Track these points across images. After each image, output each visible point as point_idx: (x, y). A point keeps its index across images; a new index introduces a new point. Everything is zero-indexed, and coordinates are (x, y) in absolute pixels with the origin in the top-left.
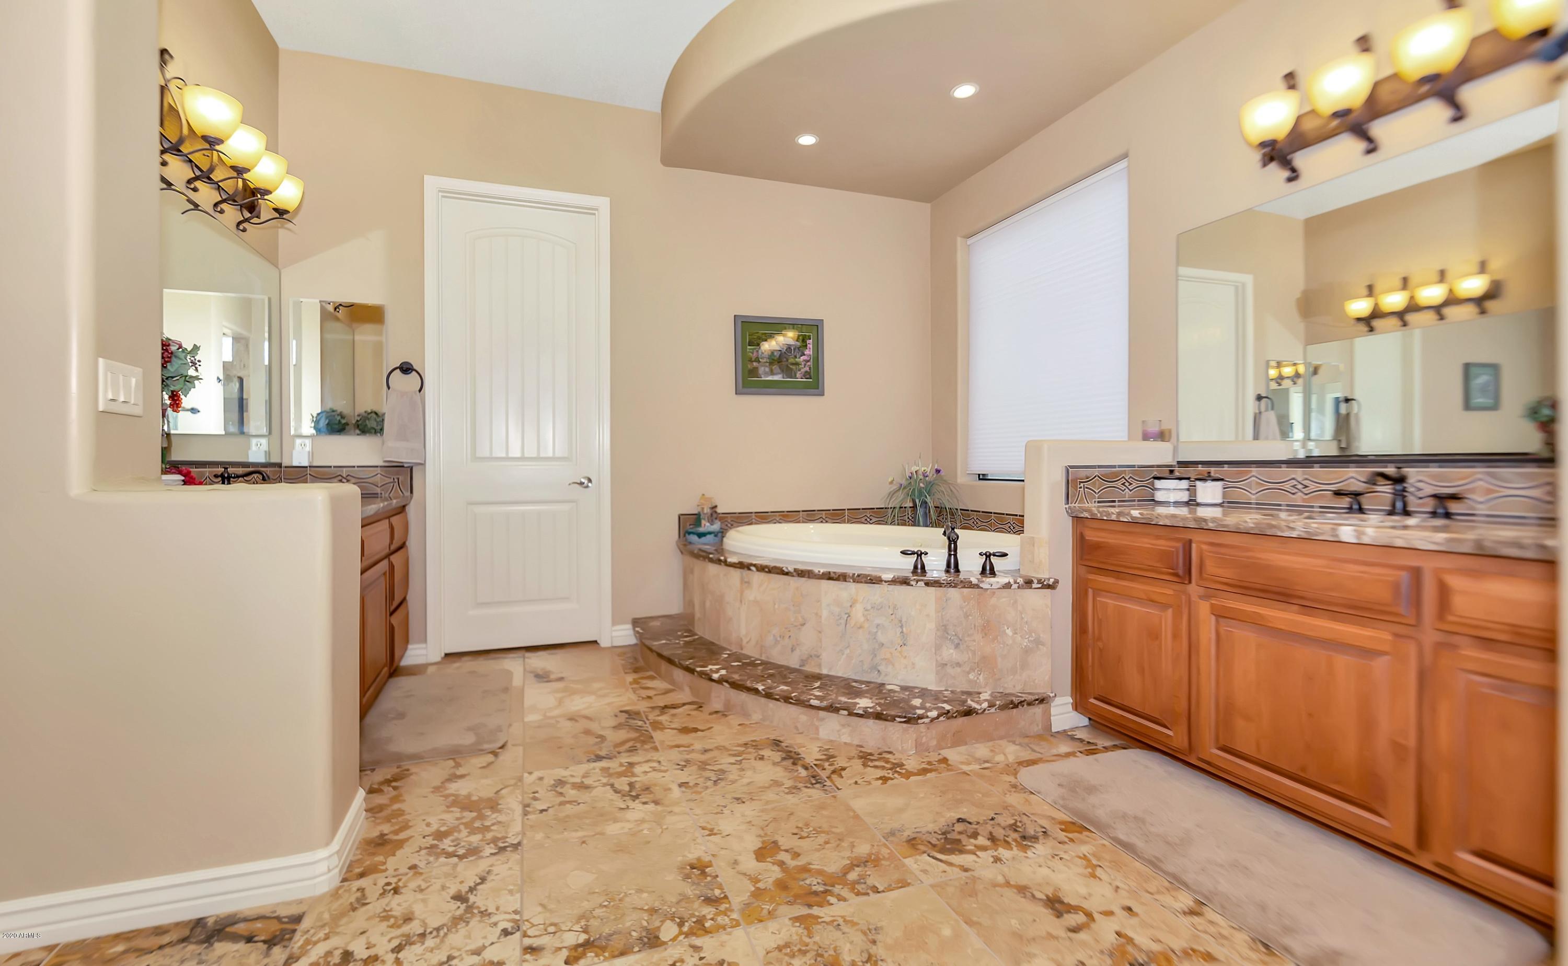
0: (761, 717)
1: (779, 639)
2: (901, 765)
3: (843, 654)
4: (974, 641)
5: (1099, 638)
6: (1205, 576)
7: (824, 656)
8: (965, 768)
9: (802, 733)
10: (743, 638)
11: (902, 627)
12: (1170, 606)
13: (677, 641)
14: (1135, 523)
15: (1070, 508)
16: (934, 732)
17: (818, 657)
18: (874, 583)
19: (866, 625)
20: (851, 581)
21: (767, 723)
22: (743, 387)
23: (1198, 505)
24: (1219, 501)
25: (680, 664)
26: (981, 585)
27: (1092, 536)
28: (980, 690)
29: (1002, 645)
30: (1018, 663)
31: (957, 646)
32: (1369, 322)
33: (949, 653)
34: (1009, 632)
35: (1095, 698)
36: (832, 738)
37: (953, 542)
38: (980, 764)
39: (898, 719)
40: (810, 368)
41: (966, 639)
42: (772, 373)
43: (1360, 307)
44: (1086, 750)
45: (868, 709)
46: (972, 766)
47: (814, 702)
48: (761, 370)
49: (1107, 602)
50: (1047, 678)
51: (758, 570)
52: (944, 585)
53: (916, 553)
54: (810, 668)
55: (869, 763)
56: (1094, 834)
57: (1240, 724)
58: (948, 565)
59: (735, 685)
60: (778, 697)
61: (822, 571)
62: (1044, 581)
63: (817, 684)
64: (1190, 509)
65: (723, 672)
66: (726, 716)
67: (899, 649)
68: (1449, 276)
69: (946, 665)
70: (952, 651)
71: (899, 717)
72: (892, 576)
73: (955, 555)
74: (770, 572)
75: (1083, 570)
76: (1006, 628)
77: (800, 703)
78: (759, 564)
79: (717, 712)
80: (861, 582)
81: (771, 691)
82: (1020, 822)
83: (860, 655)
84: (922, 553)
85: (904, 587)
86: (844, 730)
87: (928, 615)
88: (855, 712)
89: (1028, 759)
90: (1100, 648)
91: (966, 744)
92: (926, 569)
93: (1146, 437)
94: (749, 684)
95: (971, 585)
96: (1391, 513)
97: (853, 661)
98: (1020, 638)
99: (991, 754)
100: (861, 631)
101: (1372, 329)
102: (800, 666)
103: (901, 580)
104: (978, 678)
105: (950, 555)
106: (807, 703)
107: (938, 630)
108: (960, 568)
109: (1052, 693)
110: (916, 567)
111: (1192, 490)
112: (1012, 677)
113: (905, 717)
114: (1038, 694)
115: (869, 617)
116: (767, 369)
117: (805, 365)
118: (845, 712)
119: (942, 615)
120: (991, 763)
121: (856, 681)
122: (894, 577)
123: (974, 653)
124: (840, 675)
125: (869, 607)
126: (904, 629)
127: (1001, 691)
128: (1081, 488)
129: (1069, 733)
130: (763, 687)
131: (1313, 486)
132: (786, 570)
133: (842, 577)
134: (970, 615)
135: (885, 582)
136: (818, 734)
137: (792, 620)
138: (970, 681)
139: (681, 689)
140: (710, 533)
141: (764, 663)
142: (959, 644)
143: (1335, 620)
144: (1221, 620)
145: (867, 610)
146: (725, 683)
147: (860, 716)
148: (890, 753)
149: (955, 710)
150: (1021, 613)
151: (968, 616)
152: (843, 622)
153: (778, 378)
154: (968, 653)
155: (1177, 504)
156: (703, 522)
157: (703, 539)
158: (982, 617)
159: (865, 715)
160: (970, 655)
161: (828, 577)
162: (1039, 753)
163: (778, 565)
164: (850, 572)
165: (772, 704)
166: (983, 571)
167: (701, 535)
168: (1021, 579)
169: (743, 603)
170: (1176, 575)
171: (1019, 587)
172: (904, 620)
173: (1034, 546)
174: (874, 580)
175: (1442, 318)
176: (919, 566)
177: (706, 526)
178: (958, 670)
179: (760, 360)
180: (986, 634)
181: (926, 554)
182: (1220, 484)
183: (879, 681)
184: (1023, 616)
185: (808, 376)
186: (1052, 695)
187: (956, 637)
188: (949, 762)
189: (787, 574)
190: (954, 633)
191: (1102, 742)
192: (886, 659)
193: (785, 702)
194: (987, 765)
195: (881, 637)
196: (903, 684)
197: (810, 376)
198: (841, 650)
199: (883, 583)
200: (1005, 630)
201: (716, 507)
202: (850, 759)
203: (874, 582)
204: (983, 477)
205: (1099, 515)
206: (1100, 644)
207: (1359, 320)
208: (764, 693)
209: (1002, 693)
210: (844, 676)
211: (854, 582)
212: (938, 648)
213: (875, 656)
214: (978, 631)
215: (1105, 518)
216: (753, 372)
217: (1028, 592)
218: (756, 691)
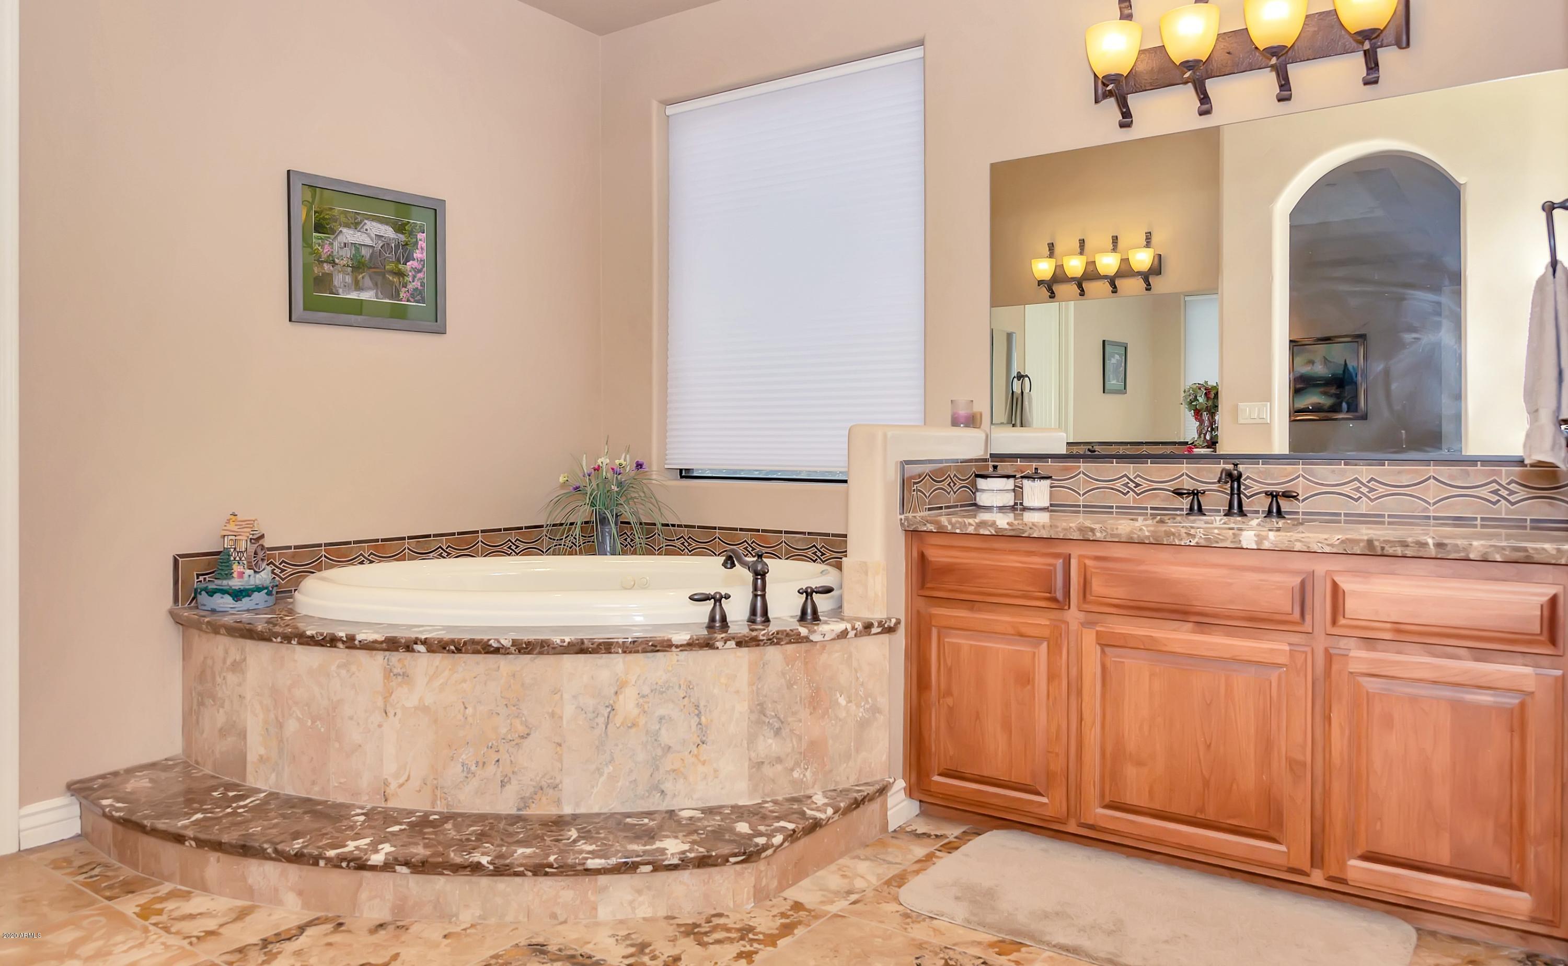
0: (478, 913)
1: (473, 768)
2: (751, 929)
3: (601, 775)
4: (800, 721)
5: (949, 693)
6: (1089, 598)
7: (568, 784)
8: (833, 909)
9: (565, 922)
10: (390, 780)
11: (699, 715)
12: (1041, 639)
13: (229, 810)
14: (1000, 535)
15: (907, 519)
16: (775, 867)
17: (555, 787)
18: (658, 651)
19: (642, 721)
20: (620, 651)
21: (493, 921)
22: (306, 308)
23: (1025, 509)
24: (1046, 504)
25: (276, 851)
26: (812, 638)
27: (937, 556)
28: (809, 792)
29: (833, 722)
30: (852, 744)
31: (777, 732)
32: (1050, 287)
33: (768, 745)
34: (842, 701)
35: (939, 775)
36: (619, 917)
37: (760, 575)
38: (845, 898)
39: (732, 860)
40: (422, 284)
41: (790, 719)
42: (358, 287)
43: (1043, 268)
44: (941, 846)
45: (688, 854)
46: (837, 903)
47: (593, 863)
48: (339, 279)
49: (959, 643)
50: (884, 757)
51: (430, 650)
52: (762, 643)
53: (713, 597)
54: (543, 808)
55: (706, 939)
56: (1031, 948)
57: (1131, 772)
58: (753, 612)
59: (421, 867)
60: (521, 869)
61: (567, 640)
62: (886, 623)
63: (574, 834)
64: (1015, 515)
65: (387, 848)
66: (405, 928)
67: (695, 751)
68: (1121, 244)
69: (763, 763)
70: (770, 741)
71: (735, 855)
72: (688, 637)
73: (763, 596)
74: (459, 650)
75: (921, 603)
76: (839, 696)
77: (566, 870)
78: (435, 639)
79: (381, 926)
80: (637, 652)
81: (508, 861)
82: (951, 959)
83: (631, 771)
84: (722, 597)
85: (709, 653)
86: (641, 899)
87: (737, 692)
88: (666, 863)
89: (891, 875)
90: (949, 706)
91: (807, 875)
92: (728, 620)
93: (955, 422)
94: (455, 857)
95: (794, 638)
96: (1229, 513)
97: (620, 784)
98: (854, 707)
99: (846, 881)
100: (633, 730)
101: (1052, 295)
102: (519, 810)
103: (701, 641)
104: (804, 775)
105: (756, 596)
106: (579, 868)
107: (752, 711)
108: (771, 615)
109: (891, 778)
110: (712, 619)
111: (1018, 491)
112: (845, 765)
113: (744, 853)
114: (877, 782)
115: (646, 706)
116: (348, 279)
117: (414, 277)
118: (650, 868)
119: (758, 689)
120: (857, 893)
121: (629, 815)
122: (692, 637)
123: (800, 738)
124: (596, 810)
125: (646, 690)
126: (703, 719)
127: (832, 788)
128: (914, 490)
129: (908, 829)
130: (489, 859)
131: (1145, 485)
132: (495, 645)
133: (606, 647)
134: (795, 683)
135: (677, 647)
136: (596, 916)
137: (504, 731)
138: (794, 782)
139: (275, 900)
140: (259, 589)
141: (447, 818)
142: (780, 728)
143: (1229, 635)
144: (1107, 650)
145: (643, 697)
146: (398, 868)
147: (674, 867)
148: (720, 915)
149: (800, 826)
150: (856, 672)
151: (792, 685)
152: (601, 720)
153: (367, 295)
154: (792, 740)
155: (1002, 509)
156: (236, 568)
157: (246, 603)
158: (809, 684)
159: (684, 864)
160: (795, 743)
161: (580, 648)
162: (896, 863)
163: (477, 637)
164: (619, 637)
165: (503, 884)
166: (803, 617)
167: (238, 595)
168: (860, 623)
169: (391, 714)
170: (1054, 600)
171: (856, 635)
172: (702, 704)
173: (866, 573)
174: (659, 646)
175: (1115, 290)
176: (718, 617)
177: (242, 576)
178: (779, 767)
179: (337, 261)
180: (814, 708)
181: (727, 597)
182: (1048, 482)
183: (664, 807)
184: (858, 675)
185: (419, 298)
186: (891, 780)
187: (776, 719)
188: (808, 907)
189: (497, 651)
190: (773, 714)
191: (953, 832)
192: (674, 771)
193: (535, 874)
194: (854, 897)
195: (666, 737)
196: (701, 805)
197: (423, 298)
198: (598, 769)
199: (673, 649)
200: (838, 699)
201: (262, 536)
202: (673, 940)
203: (658, 648)
204: (685, 474)
205: (949, 527)
206: (950, 701)
207: (1040, 283)
208: (491, 867)
209: (835, 790)
210: (603, 811)
211: (624, 652)
212: (752, 740)
213: (657, 768)
214: (805, 704)
215: (958, 531)
216: (322, 282)
217: (865, 640)
218: (476, 868)
